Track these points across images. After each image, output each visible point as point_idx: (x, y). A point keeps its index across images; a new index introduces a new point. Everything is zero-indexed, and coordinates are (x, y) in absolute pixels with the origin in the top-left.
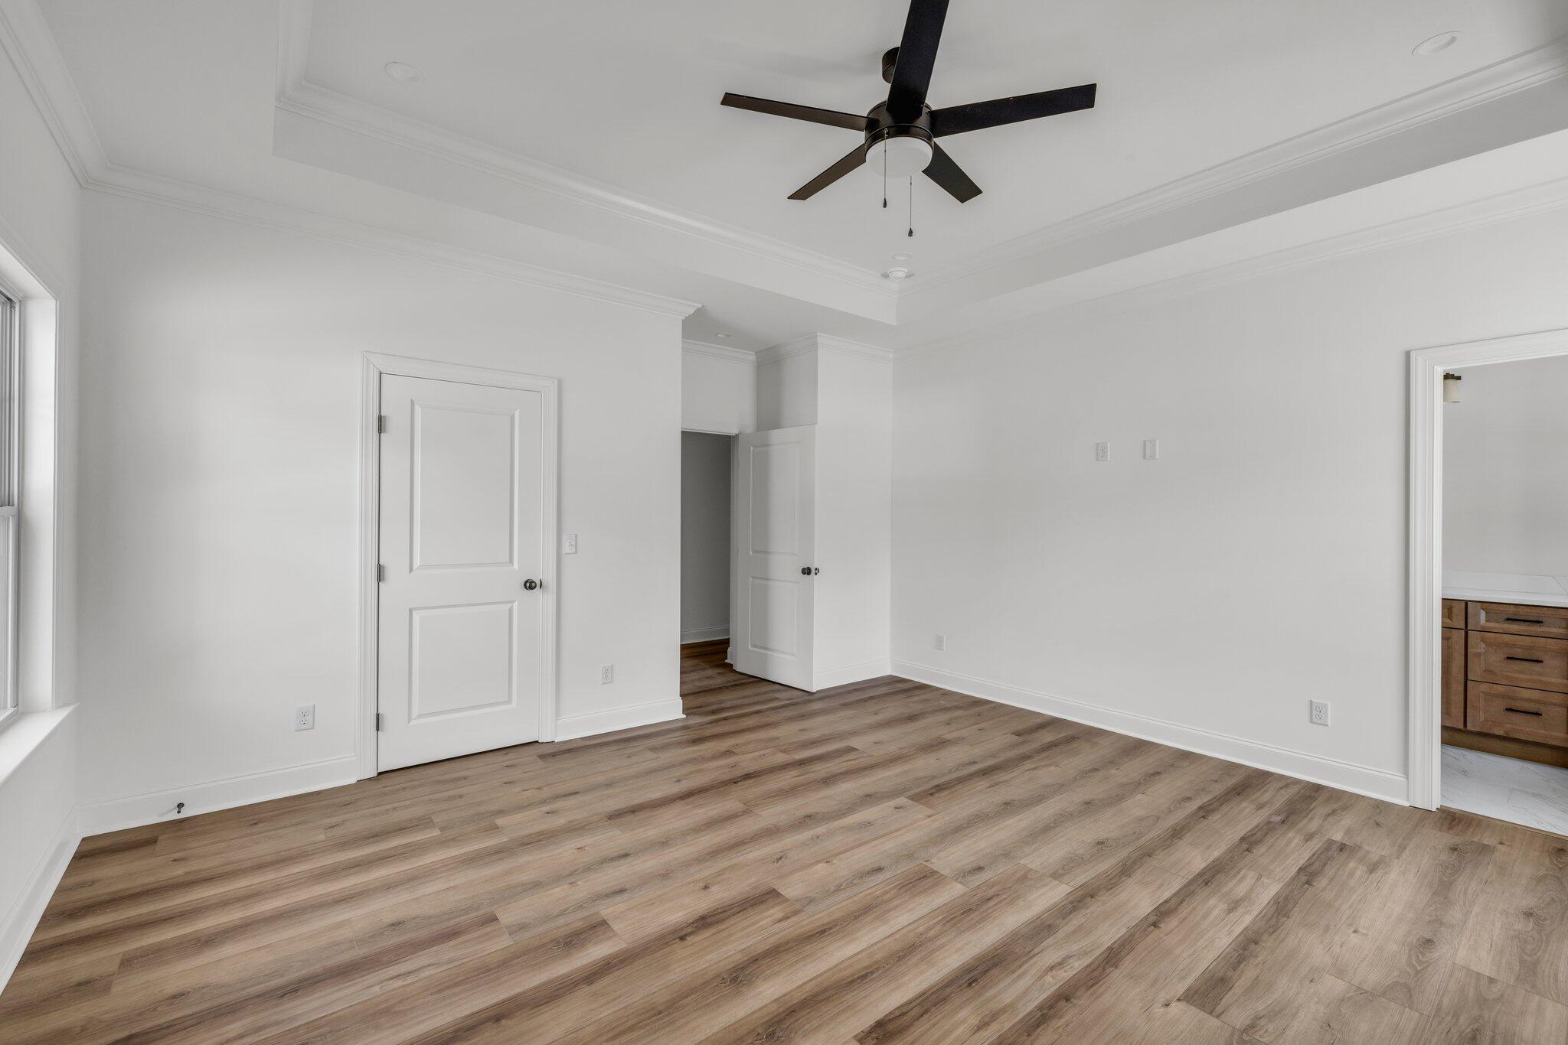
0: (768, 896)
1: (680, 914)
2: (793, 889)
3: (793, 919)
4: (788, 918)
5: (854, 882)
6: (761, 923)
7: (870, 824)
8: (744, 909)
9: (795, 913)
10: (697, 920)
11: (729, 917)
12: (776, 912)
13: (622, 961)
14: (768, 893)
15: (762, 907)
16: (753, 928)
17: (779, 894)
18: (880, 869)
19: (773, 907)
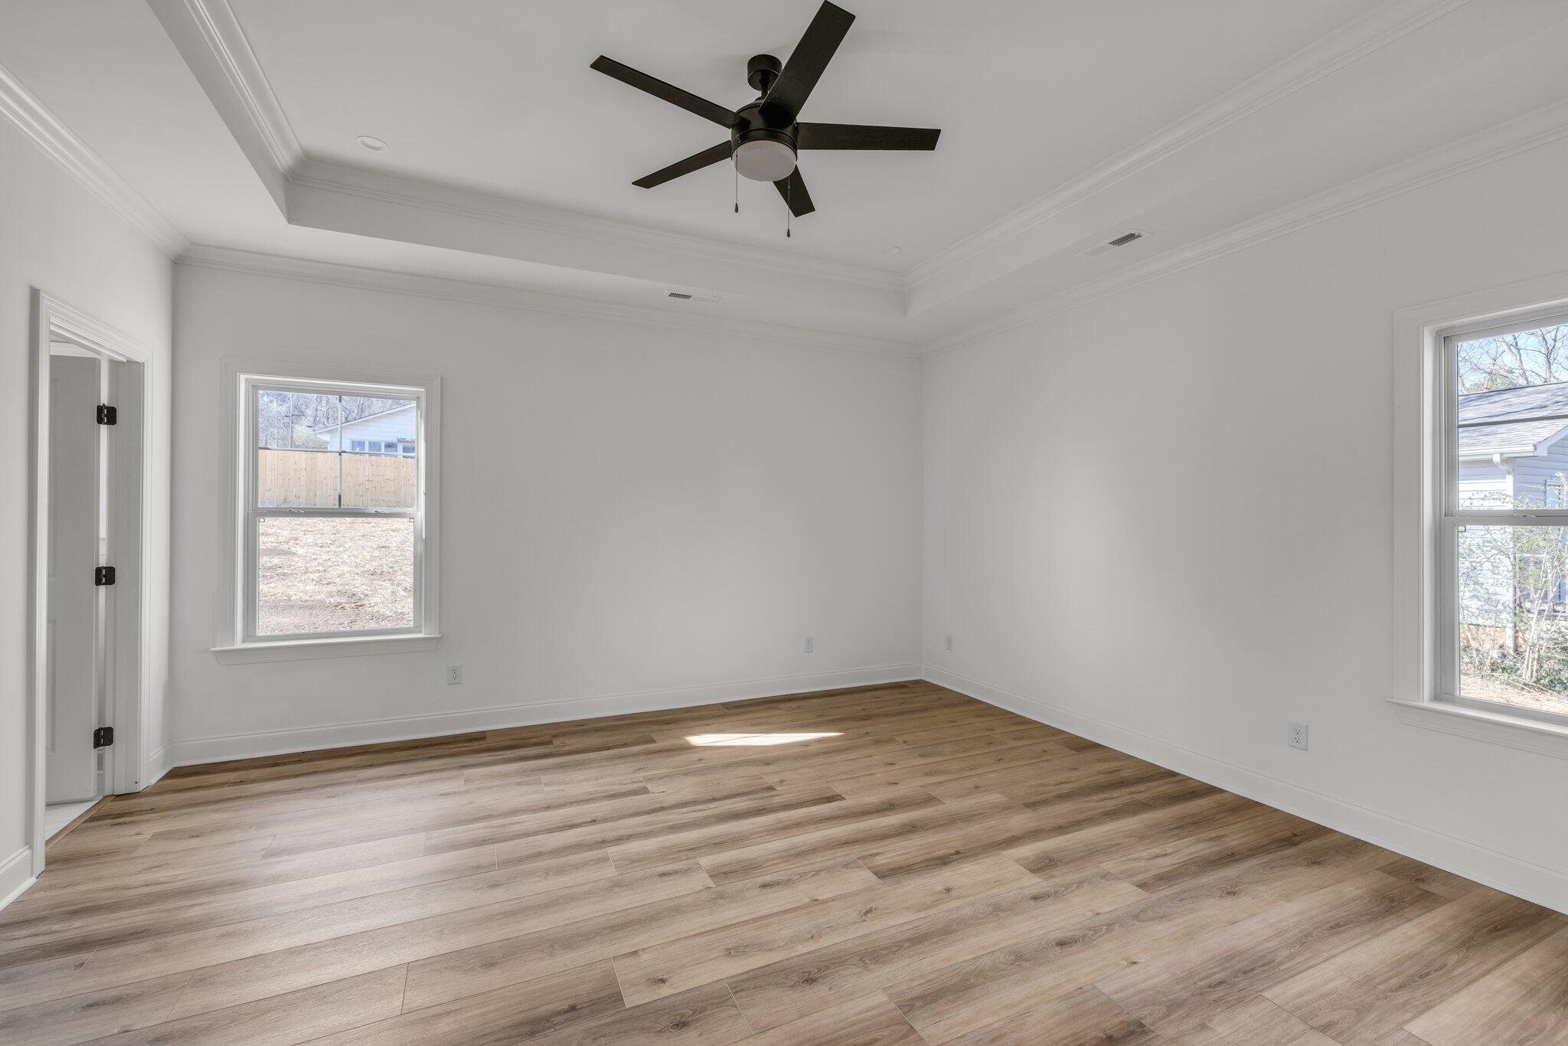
0: (886, 874)
1: (965, 870)
2: (863, 877)
3: (867, 853)
4: (871, 855)
5: (799, 877)
6: (895, 854)
7: (729, 953)
8: (909, 866)
9: (863, 858)
10: (950, 862)
11: (922, 862)
12: (880, 861)
13: (998, 845)
14: (886, 876)
15: (891, 866)
16: (900, 852)
17: (876, 874)
18: (764, 886)
19: (883, 865)
